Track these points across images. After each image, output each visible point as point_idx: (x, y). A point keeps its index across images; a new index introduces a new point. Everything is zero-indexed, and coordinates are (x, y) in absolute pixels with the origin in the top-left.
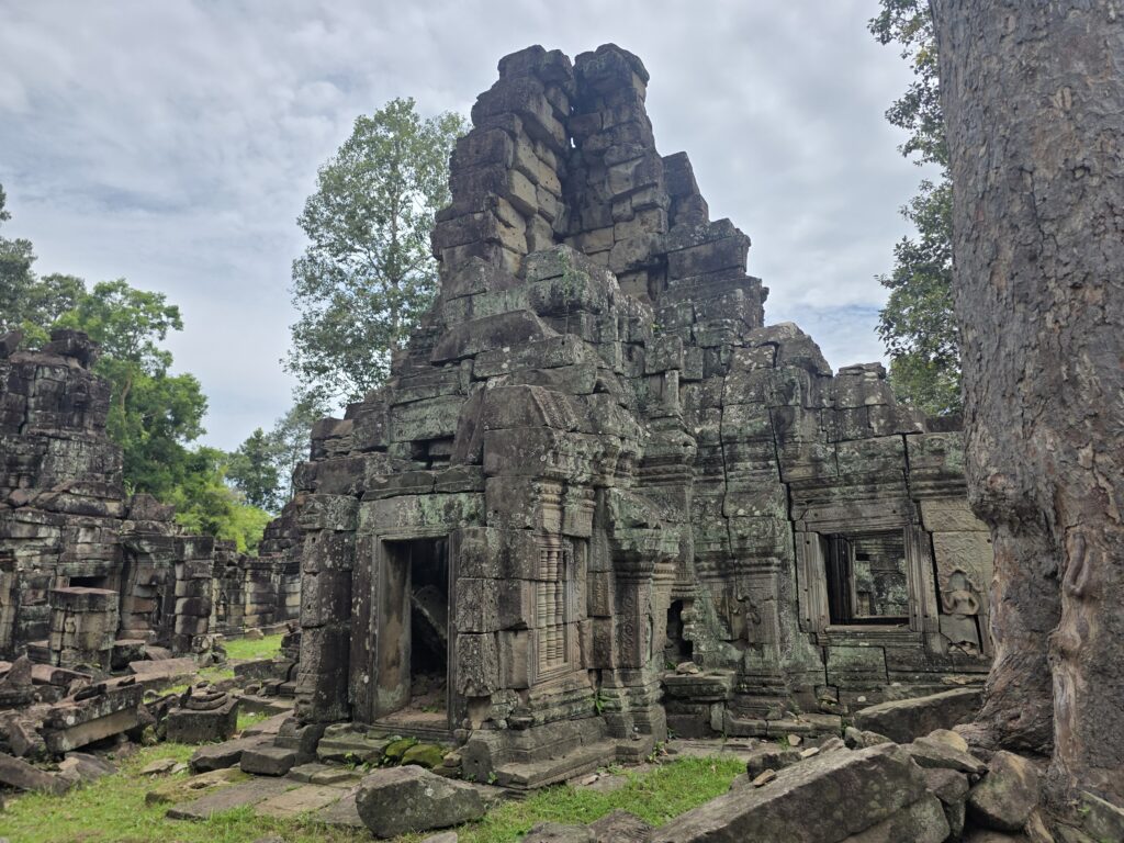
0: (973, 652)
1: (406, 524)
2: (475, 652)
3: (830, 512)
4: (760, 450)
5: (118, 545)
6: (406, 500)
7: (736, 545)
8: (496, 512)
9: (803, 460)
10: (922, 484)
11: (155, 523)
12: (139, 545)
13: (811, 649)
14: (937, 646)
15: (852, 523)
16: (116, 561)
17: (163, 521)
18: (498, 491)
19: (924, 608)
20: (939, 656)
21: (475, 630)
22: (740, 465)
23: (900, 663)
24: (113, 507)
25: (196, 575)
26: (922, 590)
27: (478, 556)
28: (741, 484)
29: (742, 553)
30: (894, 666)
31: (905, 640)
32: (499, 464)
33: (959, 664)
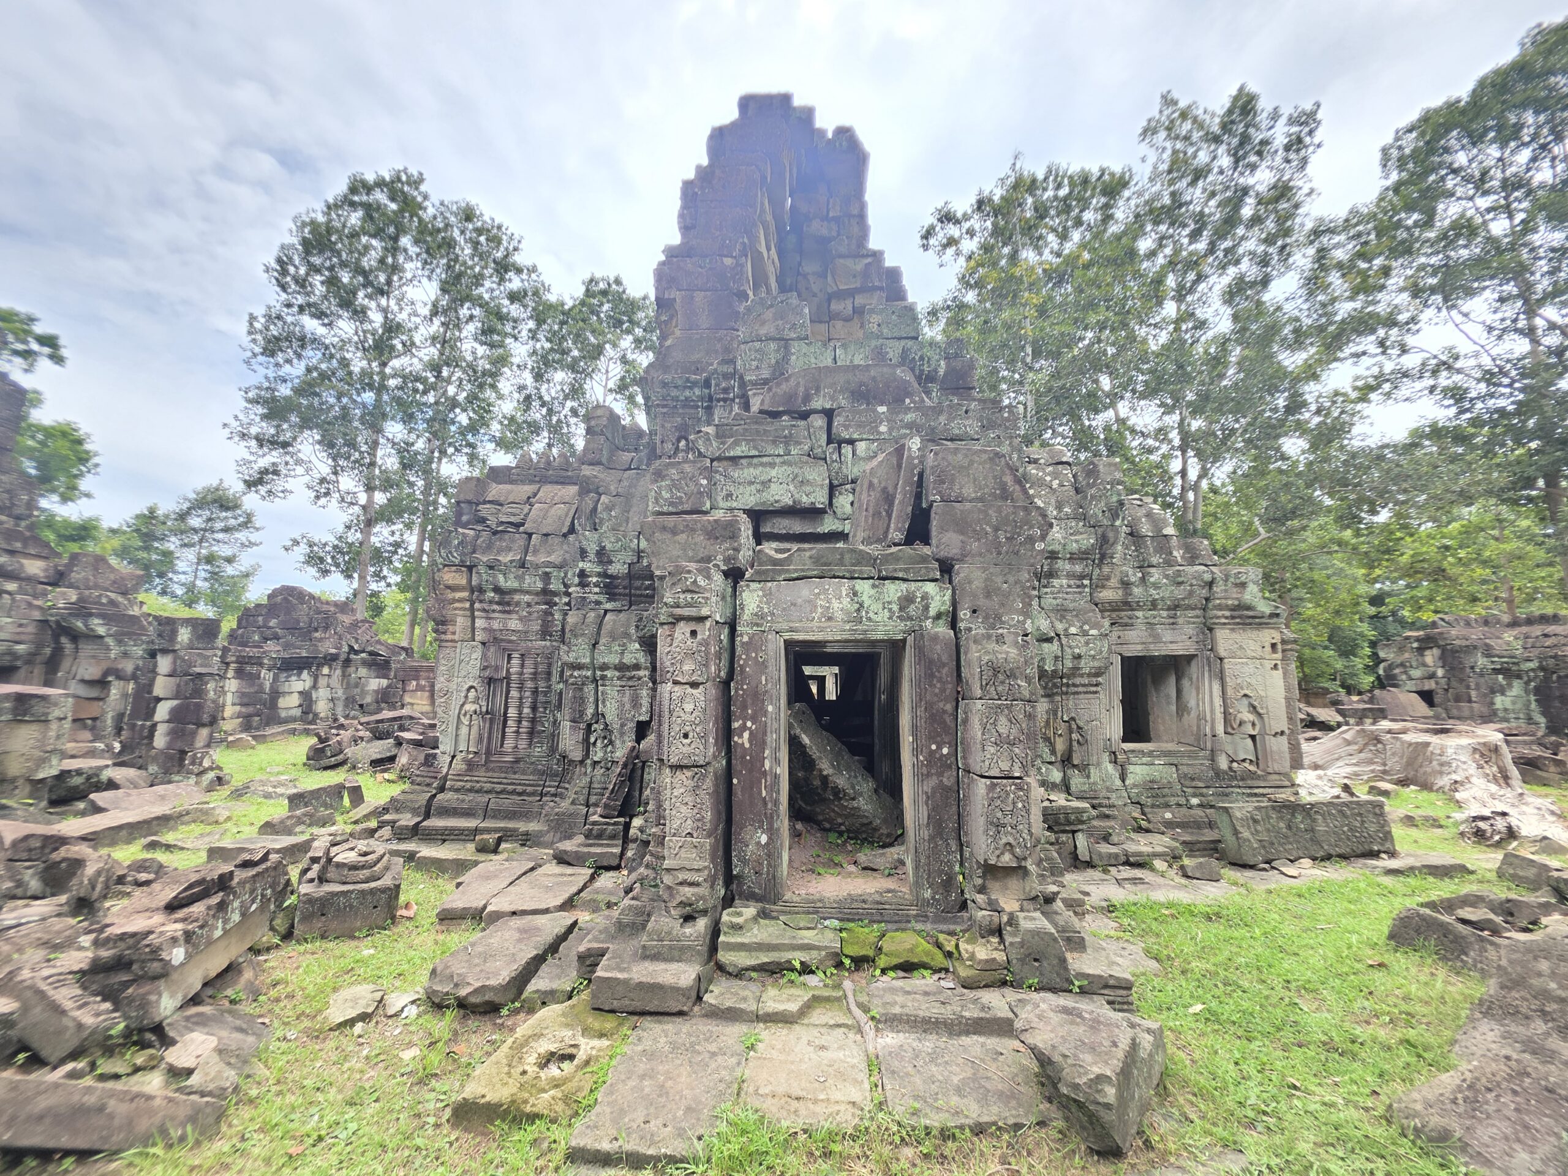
0: (1252, 768)
1: (830, 619)
2: (1020, 805)
3: (1132, 635)
4: (1078, 568)
5: (44, 622)
6: (829, 584)
7: (1069, 664)
8: (974, 611)
9: (1114, 582)
10: (1220, 613)
11: (113, 595)
12: (86, 626)
13: (1110, 767)
14: (1223, 763)
15: (1152, 647)
16: (39, 645)
17: (124, 594)
18: (977, 584)
19: (1213, 728)
20: (1225, 772)
21: (1017, 774)
22: (1056, 582)
23: (1193, 779)
24: (34, 567)
25: (198, 670)
26: (1212, 711)
27: (1011, 670)
28: (1055, 602)
29: (1075, 671)
30: (1187, 783)
31: (1196, 758)
32: (963, 548)
33: (1243, 779)
